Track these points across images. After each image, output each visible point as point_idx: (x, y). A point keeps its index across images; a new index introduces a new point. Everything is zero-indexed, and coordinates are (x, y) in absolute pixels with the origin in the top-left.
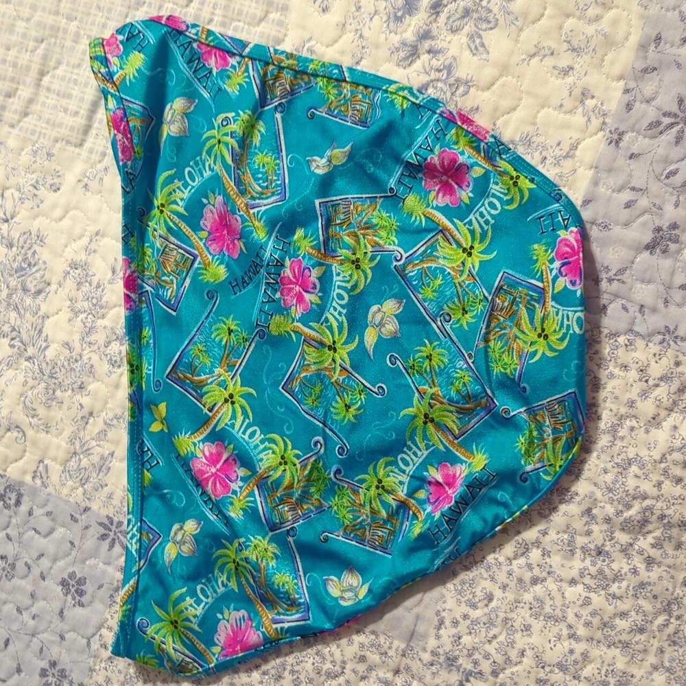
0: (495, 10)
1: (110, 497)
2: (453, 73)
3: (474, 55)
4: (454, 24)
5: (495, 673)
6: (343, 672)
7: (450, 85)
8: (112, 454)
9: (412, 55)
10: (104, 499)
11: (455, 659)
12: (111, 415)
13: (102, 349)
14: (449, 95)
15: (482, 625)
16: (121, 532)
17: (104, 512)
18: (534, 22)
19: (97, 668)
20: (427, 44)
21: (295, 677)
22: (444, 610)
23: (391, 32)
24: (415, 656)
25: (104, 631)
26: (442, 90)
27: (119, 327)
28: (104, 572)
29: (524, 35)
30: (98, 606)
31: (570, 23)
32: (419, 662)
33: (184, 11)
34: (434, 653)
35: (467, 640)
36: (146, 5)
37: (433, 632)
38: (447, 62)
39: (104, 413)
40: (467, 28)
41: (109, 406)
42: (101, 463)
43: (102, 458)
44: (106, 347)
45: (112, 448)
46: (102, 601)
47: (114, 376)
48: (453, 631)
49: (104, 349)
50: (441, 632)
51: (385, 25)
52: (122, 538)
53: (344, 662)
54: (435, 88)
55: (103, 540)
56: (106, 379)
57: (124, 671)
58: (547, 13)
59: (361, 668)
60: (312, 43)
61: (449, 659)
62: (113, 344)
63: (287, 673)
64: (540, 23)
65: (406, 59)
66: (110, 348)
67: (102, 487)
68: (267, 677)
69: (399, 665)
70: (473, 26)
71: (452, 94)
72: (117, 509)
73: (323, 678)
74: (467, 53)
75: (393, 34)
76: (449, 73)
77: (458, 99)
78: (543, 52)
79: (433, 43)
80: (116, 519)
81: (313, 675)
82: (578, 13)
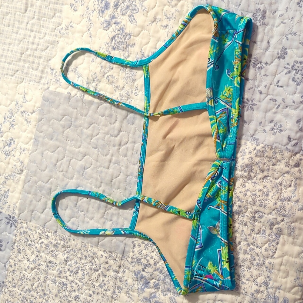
0: (138, 5)
1: (9, 207)
2: (124, 31)
3: (131, 23)
4: (123, 12)
5: (155, 264)
6: (100, 269)
7: (123, 36)
8: (9, 190)
9: (109, 25)
10: (7, 208)
11: (140, 260)
12: (7, 175)
13: (2, 149)
14: (123, 39)
15: (150, 245)
16: (14, 220)
17: (7, 213)
18: (152, 9)
19: (9, 275)
20: (114, 21)
21: (83, 272)
22: (135, 241)
23: (100, 17)
24: (126, 260)
25: (11, 260)
26: (120, 38)
27: (8, 140)
28: (9, 237)
29: (149, 14)
30: (8, 250)
31: (166, 8)
32: (127, 262)
33: (24, 15)
34: (132, 258)
35: (144, 252)
36: (10, 14)
37: (131, 250)
38: (122, 27)
39: (5, 174)
40: (128, 13)
41: (6, 171)
42: (5, 194)
43: (5, 192)
44: (4, 148)
45: (9, 188)
46: (9, 249)
47: (7, 160)
48: (139, 249)
49: (3, 149)
50: (134, 249)
51: (98, 14)
52: (14, 223)
53: (100, 264)
54: (118, 37)
55: (8, 224)
56: (4, 161)
57: (19, 275)
58: (157, 5)
59: (107, 266)
60: (72, 23)
61: (137, 260)
62: (6, 147)
63: (80, 270)
64: (155, 9)
65: (106, 27)
66: (5, 148)
67: (6, 203)
68: (72, 273)
69: (121, 264)
70: (130, 12)
71: (125, 39)
72: (12, 211)
73: (93, 271)
74: (129, 23)
75: (101, 18)
76: (123, 31)
77: (127, 41)
78: (157, 20)
79: (116, 20)
80: (12, 216)
81: (89, 271)
82: (168, 4)
